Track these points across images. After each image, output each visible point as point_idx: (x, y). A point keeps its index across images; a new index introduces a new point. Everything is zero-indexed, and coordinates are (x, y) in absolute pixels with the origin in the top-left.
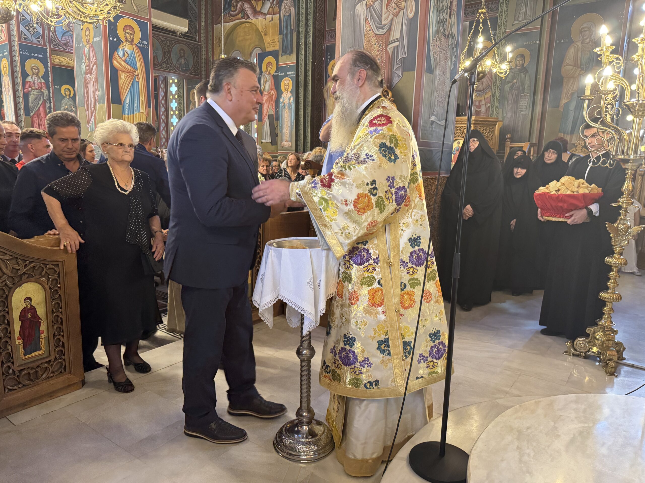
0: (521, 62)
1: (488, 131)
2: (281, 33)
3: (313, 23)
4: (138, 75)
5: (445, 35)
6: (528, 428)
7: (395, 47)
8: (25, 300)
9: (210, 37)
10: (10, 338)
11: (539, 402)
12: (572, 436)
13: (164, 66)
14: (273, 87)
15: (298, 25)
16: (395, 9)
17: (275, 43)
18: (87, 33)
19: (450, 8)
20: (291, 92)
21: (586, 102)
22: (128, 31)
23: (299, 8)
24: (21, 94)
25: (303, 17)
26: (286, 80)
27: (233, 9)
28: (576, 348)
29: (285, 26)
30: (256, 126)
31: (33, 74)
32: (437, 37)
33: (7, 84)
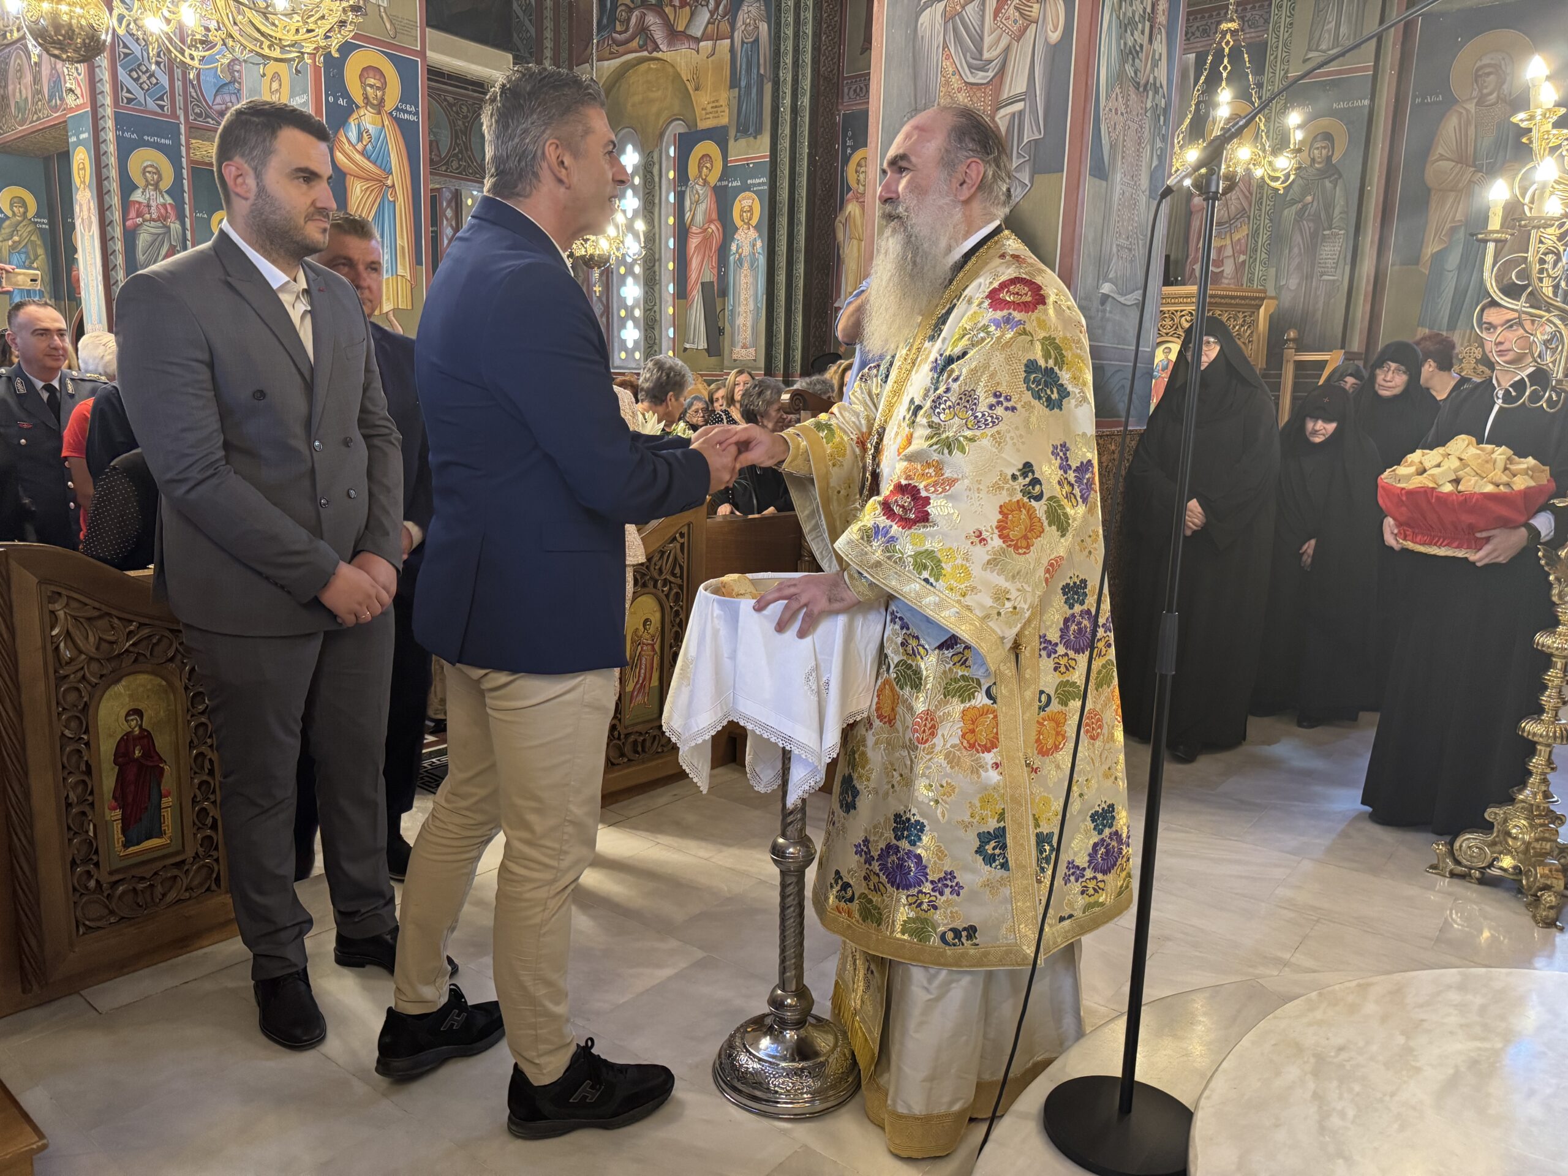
0: (1324, 152)
1: (1240, 321)
2: (734, 83)
3: (813, 59)
4: (393, 186)
5: (1138, 84)
6: (1341, 1049)
7: (1013, 115)
8: (128, 715)
10: (92, 805)
11: (1369, 985)
12: (1451, 1071)
13: (455, 164)
14: (714, 216)
15: (776, 66)
16: (1015, 22)
17: (719, 109)
18: (275, 86)
19: (1152, 19)
20: (756, 228)
21: (1491, 246)
22: (371, 81)
23: (778, 24)
24: (118, 232)
25: (788, 46)
26: (744, 198)
27: (618, 28)
28: (1460, 858)
29: (744, 67)
30: (671, 311)
31: (148, 184)
32: (1118, 90)
33: (85, 208)
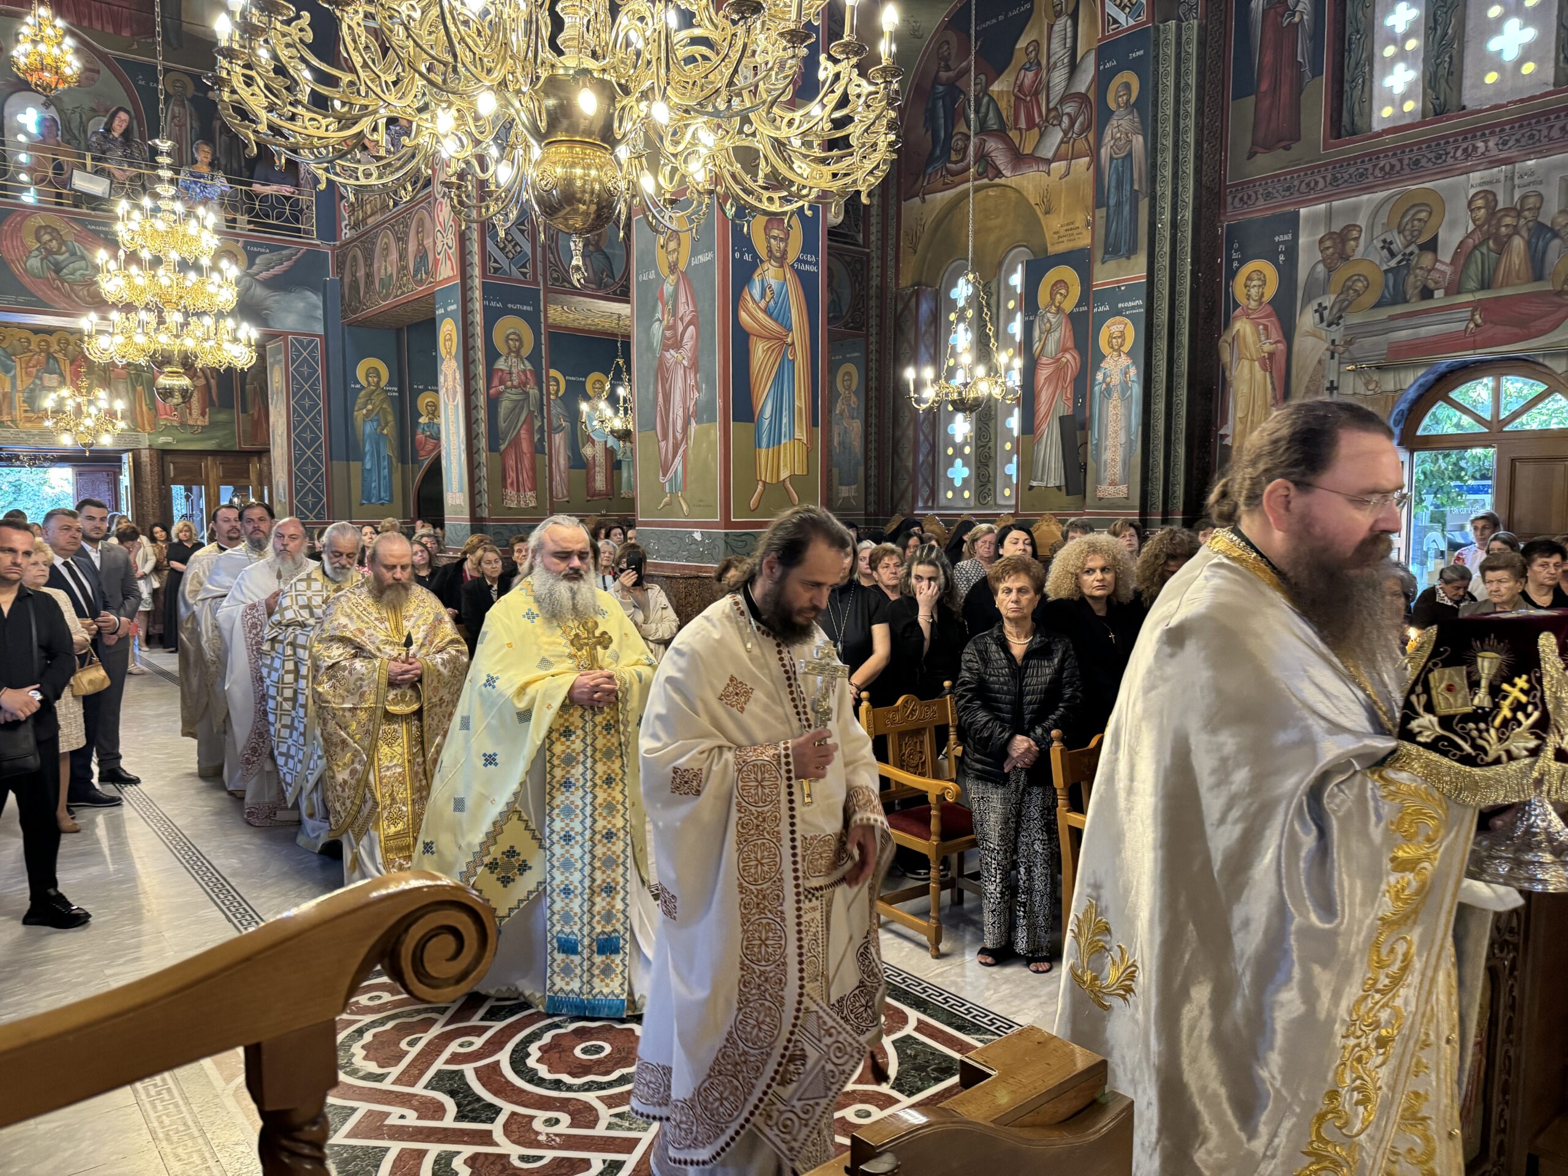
2: (1100, 202)
4: (793, 344)
9: (892, 232)
14: (1070, 344)
17: (1077, 232)
18: (673, 245)
20: (1128, 354)
22: (775, 232)
23: (1155, 135)
24: (482, 400)
25: (1166, 157)
26: (1113, 324)
29: (1113, 184)
30: (1008, 446)
31: (510, 351)
33: (450, 379)
